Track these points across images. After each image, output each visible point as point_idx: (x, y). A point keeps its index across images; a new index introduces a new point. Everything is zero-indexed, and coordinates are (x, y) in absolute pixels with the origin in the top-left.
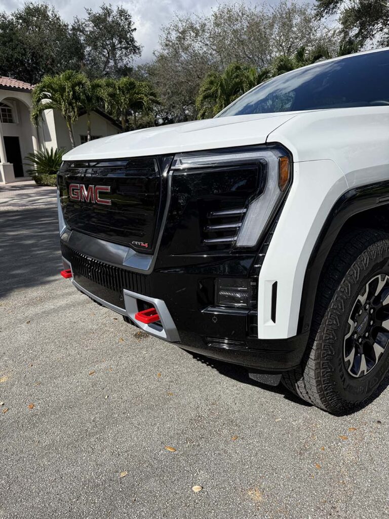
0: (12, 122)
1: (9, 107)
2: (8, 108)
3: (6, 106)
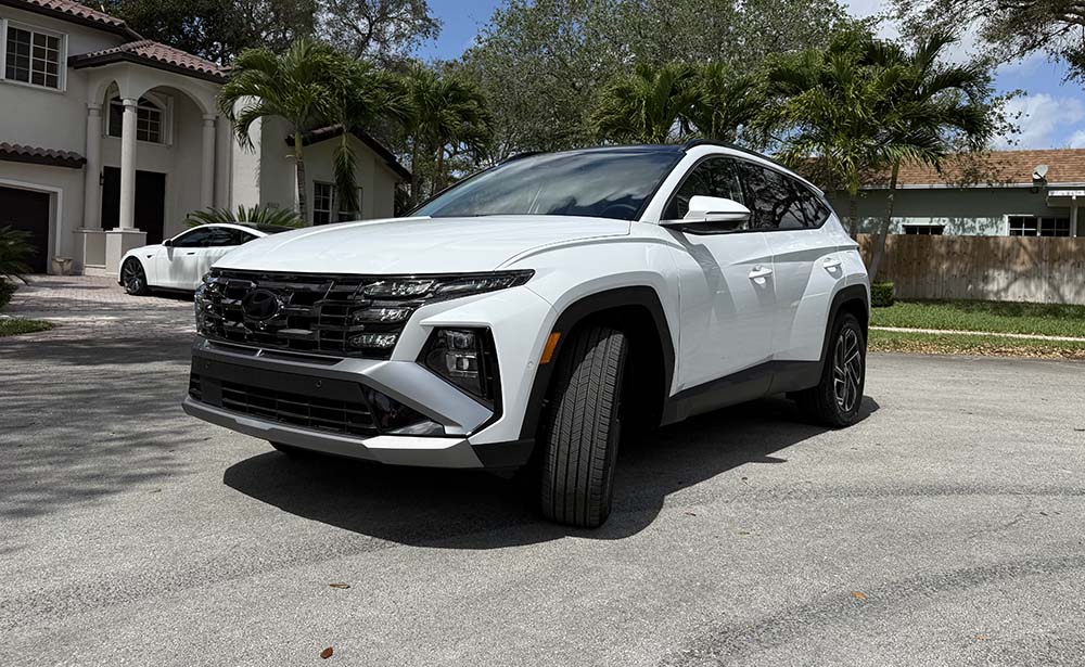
0: (156, 141)
1: (156, 107)
2: (153, 109)
3: (150, 104)
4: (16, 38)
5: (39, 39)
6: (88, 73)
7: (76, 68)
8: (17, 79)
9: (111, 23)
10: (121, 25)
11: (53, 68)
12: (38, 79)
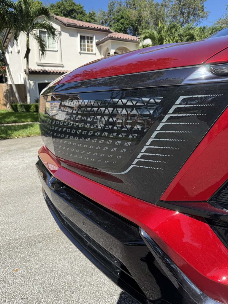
4: (82, 38)
5: (88, 38)
6: (101, 46)
7: (98, 45)
8: (84, 51)
9: (106, 29)
10: (109, 29)
11: (92, 46)
12: (88, 50)
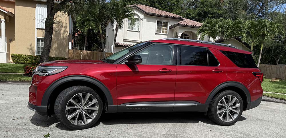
1: (188, 36)
4: (159, 23)
5: (164, 22)
6: (173, 29)
7: (171, 28)
8: (159, 32)
9: (178, 17)
10: (181, 17)
11: (167, 29)
12: (163, 32)
